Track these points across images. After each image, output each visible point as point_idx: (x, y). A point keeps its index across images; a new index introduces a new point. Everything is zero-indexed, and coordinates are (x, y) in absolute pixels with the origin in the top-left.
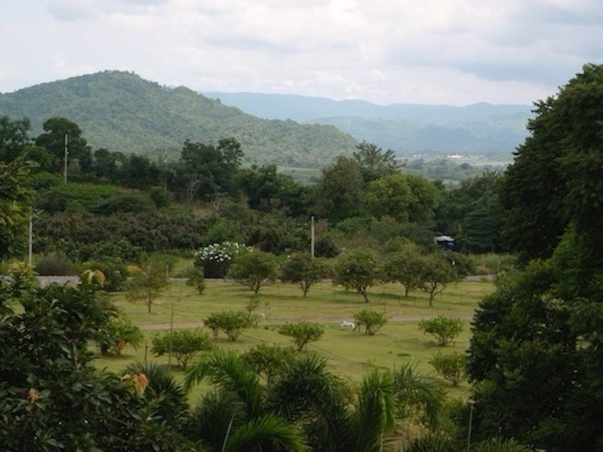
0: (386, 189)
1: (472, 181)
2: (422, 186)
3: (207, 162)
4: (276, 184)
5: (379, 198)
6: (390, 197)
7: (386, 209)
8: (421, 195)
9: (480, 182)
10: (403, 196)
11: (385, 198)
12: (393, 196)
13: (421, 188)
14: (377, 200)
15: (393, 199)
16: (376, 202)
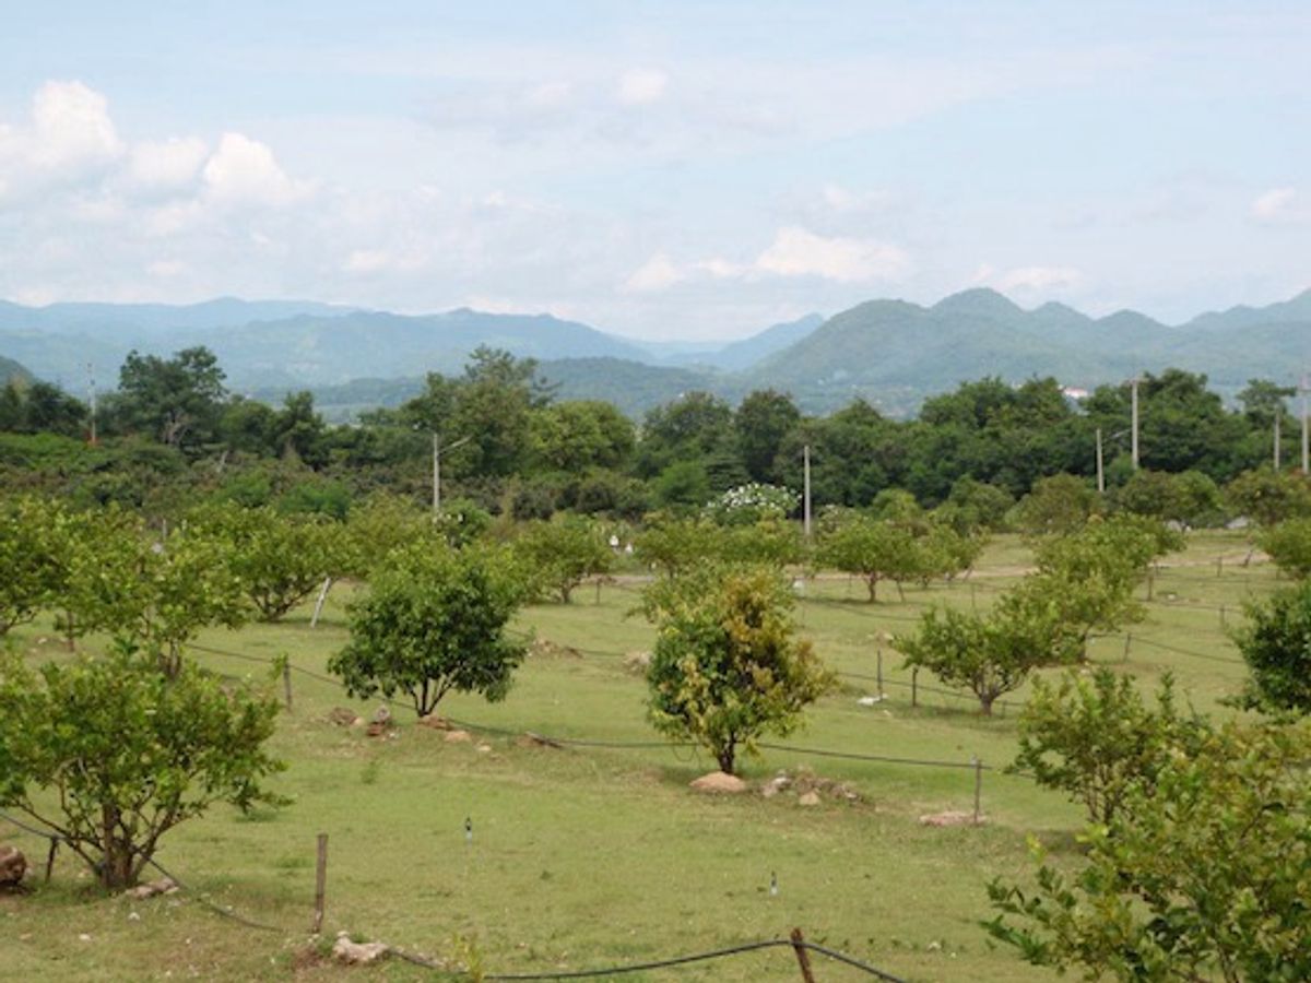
0: (558, 425)
1: (663, 409)
2: (614, 418)
3: (174, 390)
4: (314, 426)
5: (545, 441)
6: (565, 438)
7: (559, 460)
8: (613, 435)
9: (680, 414)
10: (589, 437)
11: (558, 442)
12: (570, 436)
13: (612, 422)
14: (542, 445)
15: (572, 441)
16: (542, 449)
